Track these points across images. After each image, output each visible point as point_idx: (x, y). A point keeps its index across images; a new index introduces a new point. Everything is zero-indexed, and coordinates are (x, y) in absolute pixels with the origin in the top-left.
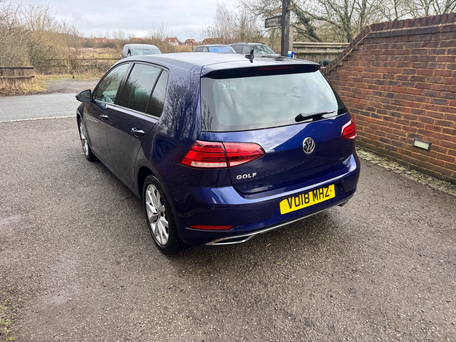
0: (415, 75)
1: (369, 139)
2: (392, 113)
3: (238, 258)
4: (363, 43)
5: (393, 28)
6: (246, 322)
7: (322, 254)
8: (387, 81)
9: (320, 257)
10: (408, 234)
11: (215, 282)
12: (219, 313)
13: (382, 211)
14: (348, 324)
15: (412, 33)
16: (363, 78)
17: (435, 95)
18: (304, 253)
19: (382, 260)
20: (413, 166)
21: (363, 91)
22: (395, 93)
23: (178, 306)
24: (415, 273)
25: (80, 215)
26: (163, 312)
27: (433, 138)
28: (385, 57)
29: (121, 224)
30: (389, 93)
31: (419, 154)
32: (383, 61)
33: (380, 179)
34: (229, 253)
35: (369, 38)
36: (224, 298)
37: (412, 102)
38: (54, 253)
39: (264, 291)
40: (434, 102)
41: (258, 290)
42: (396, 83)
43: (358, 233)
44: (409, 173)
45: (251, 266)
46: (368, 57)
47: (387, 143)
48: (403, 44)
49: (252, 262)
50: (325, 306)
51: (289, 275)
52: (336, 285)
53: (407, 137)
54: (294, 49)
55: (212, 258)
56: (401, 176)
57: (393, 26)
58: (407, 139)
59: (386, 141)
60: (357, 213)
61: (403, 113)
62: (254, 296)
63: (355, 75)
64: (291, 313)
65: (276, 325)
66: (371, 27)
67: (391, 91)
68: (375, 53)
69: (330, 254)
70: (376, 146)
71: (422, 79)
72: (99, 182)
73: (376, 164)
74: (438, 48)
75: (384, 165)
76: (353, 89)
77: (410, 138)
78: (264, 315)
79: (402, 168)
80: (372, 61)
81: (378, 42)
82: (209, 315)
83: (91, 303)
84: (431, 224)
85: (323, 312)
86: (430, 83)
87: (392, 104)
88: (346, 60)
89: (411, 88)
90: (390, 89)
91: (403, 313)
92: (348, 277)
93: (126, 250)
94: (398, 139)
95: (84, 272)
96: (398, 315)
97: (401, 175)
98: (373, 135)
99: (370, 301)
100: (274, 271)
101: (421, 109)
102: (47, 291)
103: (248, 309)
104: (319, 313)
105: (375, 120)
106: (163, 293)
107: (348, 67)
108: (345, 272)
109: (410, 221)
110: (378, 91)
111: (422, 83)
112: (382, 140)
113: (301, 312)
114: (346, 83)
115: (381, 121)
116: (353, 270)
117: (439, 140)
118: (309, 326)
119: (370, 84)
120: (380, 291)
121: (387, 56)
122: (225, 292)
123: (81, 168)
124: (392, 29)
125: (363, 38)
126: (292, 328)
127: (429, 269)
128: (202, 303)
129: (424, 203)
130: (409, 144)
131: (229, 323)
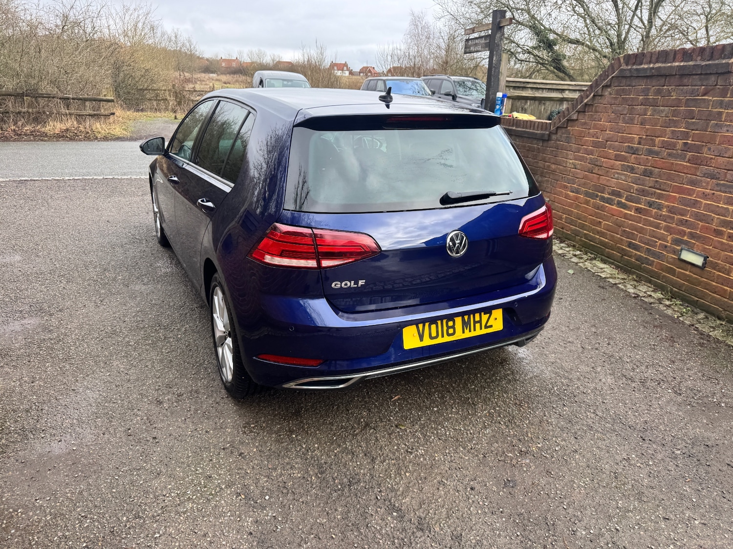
0: (689, 142)
1: (611, 242)
2: (649, 203)
3: (342, 413)
4: (611, 84)
5: (657, 62)
6: (325, 513)
7: (478, 420)
8: (644, 149)
9: (473, 425)
10: (634, 403)
11: (295, 446)
12: (288, 494)
13: (601, 361)
14: (486, 536)
15: (686, 72)
16: (607, 141)
17: (718, 177)
18: (450, 415)
19: (575, 439)
20: (678, 292)
21: (606, 162)
22: (656, 169)
23: (229, 477)
24: (624, 466)
25: (124, 325)
26: (203, 483)
27: (711, 248)
28: (642, 110)
29: (180, 345)
30: (646, 169)
31: (688, 273)
32: (640, 115)
33: (615, 309)
34: (331, 405)
35: (619, 77)
36: (302, 472)
37: (682, 185)
38: (70, 378)
39: (367, 468)
40: (715, 189)
41: (360, 466)
42: (657, 153)
43: (548, 393)
44: (668, 303)
45: (359, 428)
46: (617, 108)
47: (639, 251)
48: (671, 89)
49: (362, 422)
50: (457, 502)
51: (414, 448)
52: (486, 472)
53: (671, 244)
54: (507, 89)
55: (302, 409)
56: (652, 307)
57: (658, 58)
58: (670, 247)
59: (636, 248)
60: (558, 360)
61: (667, 203)
62: (351, 474)
63: (595, 137)
64: (400, 507)
65: (371, 523)
66: (624, 59)
67: (649, 165)
68: (628, 102)
69: (492, 422)
70: (621, 255)
71: (698, 149)
72: (167, 279)
73: (616, 284)
74: (727, 99)
75: (629, 286)
76: (591, 159)
77: (675, 245)
78: (357, 505)
79: (659, 295)
80: (622, 114)
81: (634, 84)
82: (272, 495)
83: (103, 458)
84: (680, 390)
85: (452, 512)
86: (712, 156)
87: (650, 187)
88: (583, 110)
89: (681, 163)
90: (648, 163)
91: (582, 528)
92: (509, 462)
93: (176, 384)
94: (655, 246)
95: (106, 411)
96: (573, 531)
97: (653, 305)
98: (617, 237)
99: (534, 502)
100: (393, 439)
101: (694, 198)
102: (45, 434)
103: (335, 493)
104: (445, 513)
105: (621, 212)
106: (212, 454)
107: (585, 123)
108: (506, 453)
109: (643, 382)
110: (629, 164)
111: (698, 155)
112: (631, 246)
113: (416, 508)
114: (581, 149)
115: (631, 215)
116: (521, 451)
117: (721, 251)
118: (422, 530)
119: (617, 152)
120: (555, 489)
121: (646, 108)
122: (307, 463)
123: (147, 257)
124: (657, 64)
125: (610, 77)
126: (394, 531)
127: (651, 463)
128: (267, 476)
129: (677, 355)
130: (672, 256)
131: (298, 511)
